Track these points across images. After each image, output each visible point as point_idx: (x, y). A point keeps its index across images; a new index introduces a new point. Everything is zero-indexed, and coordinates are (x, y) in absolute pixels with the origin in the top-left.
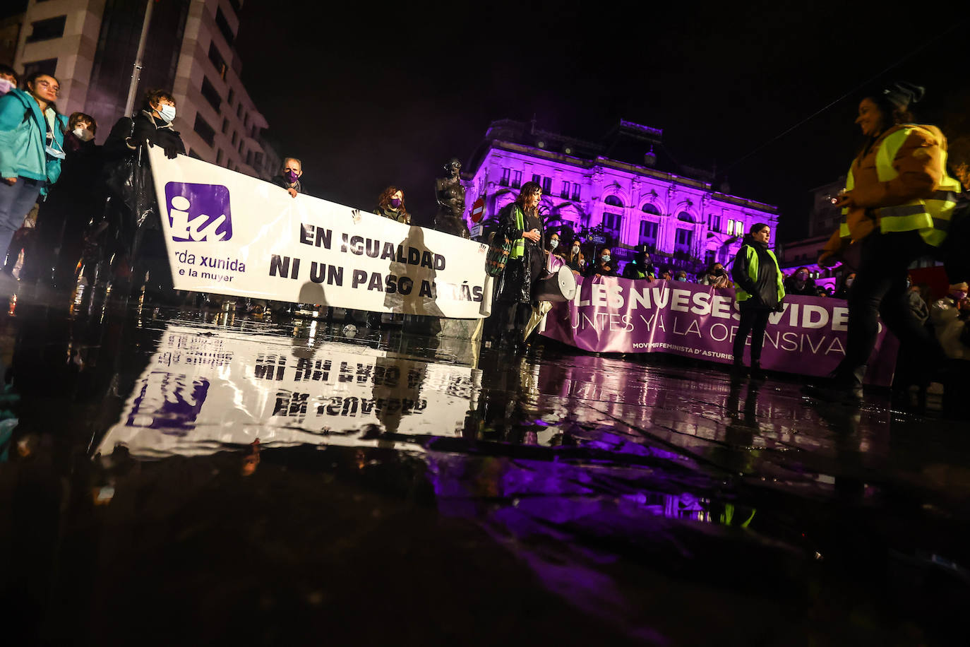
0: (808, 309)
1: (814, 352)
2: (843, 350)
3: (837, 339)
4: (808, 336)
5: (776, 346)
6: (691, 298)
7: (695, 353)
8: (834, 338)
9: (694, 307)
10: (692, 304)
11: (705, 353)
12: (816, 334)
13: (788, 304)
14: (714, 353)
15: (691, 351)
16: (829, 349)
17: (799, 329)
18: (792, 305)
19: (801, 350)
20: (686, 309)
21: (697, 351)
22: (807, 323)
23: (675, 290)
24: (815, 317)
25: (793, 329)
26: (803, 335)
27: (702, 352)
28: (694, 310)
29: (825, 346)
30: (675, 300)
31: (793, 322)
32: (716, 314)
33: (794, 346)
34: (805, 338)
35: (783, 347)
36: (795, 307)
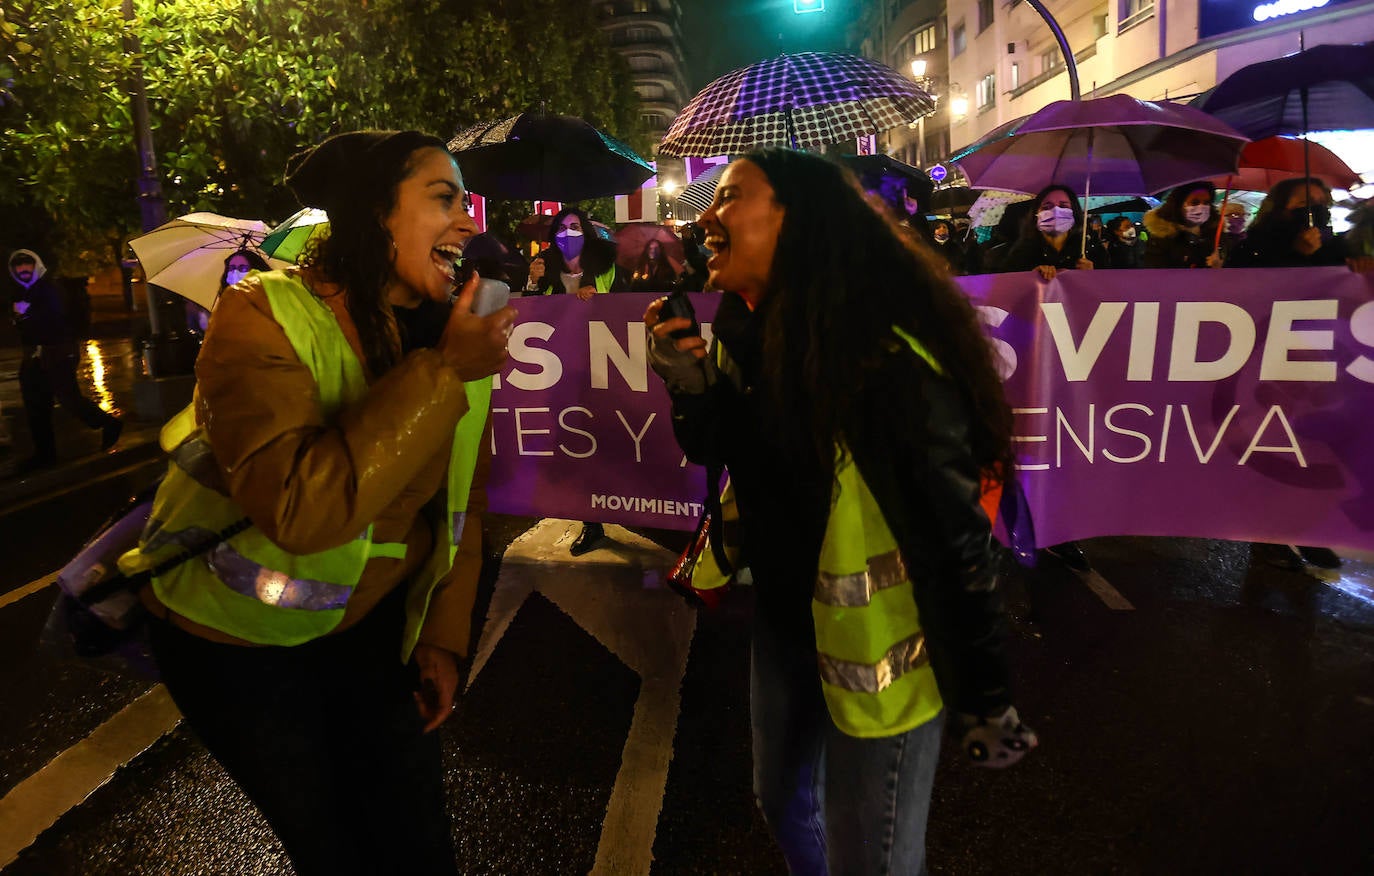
0: (1190, 316)
1: (1204, 459)
2: (1296, 449)
3: (1275, 408)
4: (1185, 408)
5: (1090, 456)
8: (1268, 410)
12: (1213, 399)
16: (1253, 447)
17: (1160, 389)
19: (1162, 458)
22: (1185, 367)
24: (1213, 341)
25: (1138, 391)
26: (1169, 408)
29: (1235, 444)
31: (1140, 368)
33: (1141, 445)
34: (1177, 416)
35: (1105, 452)
36: (1146, 314)
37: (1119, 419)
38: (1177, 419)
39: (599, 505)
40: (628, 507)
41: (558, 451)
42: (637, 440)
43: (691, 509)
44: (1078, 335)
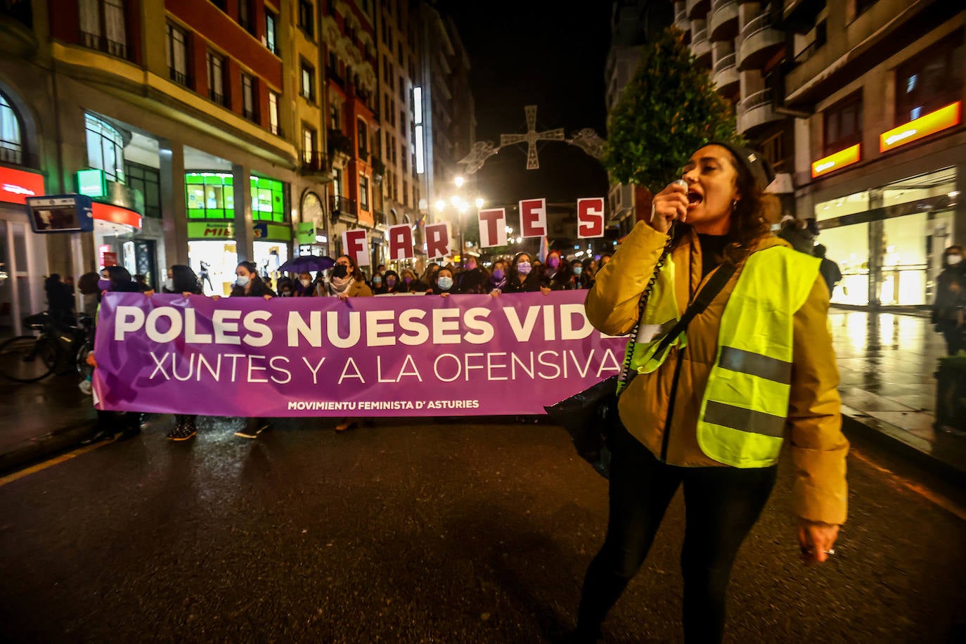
0: (566, 311)
1: (583, 375)
2: (618, 368)
3: (609, 351)
4: (571, 352)
5: (532, 375)
6: (395, 322)
7: (417, 407)
8: (605, 351)
9: (404, 335)
10: (398, 331)
11: (431, 405)
12: (583, 347)
13: (539, 307)
14: (444, 402)
15: (410, 406)
16: (601, 369)
17: (559, 344)
18: (545, 307)
19: (566, 376)
20: (391, 341)
21: (419, 405)
22: (568, 334)
23: (368, 313)
25: (548, 345)
26: (565, 352)
27: (427, 404)
28: (405, 339)
29: (595, 366)
30: (373, 328)
31: (549, 335)
32: (439, 339)
33: (555, 371)
34: (568, 355)
35: (540, 374)
36: (549, 310)
37: (545, 358)
38: (569, 357)
39: (292, 408)
40: (309, 408)
41: (270, 380)
42: (314, 372)
43: (343, 405)
44: (522, 321)
